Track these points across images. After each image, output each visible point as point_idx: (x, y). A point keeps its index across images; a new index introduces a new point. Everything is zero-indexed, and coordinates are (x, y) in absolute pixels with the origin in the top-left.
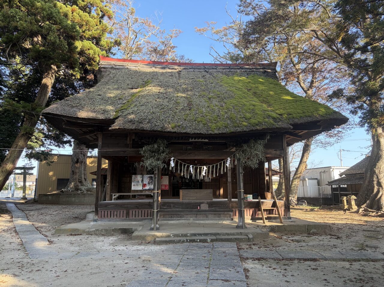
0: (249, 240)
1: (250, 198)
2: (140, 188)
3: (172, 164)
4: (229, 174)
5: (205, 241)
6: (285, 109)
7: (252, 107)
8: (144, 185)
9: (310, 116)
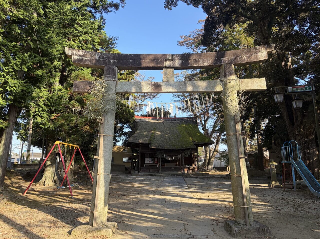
0: (185, 176)
1: (187, 166)
2: (148, 163)
3: (165, 156)
4: (180, 159)
5: (174, 176)
6: (196, 139)
7: (186, 141)
8: (150, 162)
9: (203, 142)
